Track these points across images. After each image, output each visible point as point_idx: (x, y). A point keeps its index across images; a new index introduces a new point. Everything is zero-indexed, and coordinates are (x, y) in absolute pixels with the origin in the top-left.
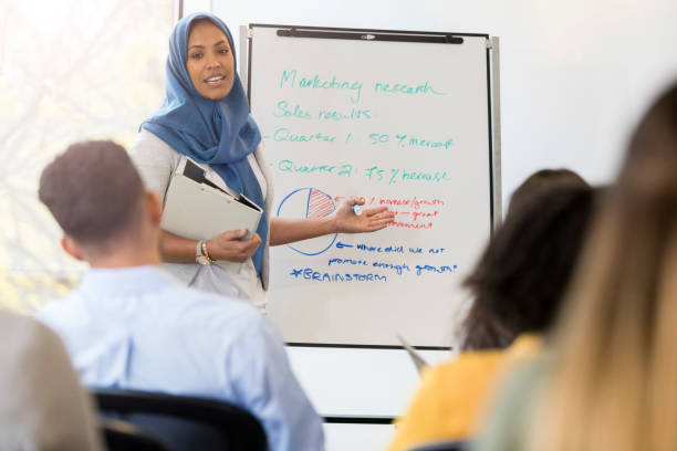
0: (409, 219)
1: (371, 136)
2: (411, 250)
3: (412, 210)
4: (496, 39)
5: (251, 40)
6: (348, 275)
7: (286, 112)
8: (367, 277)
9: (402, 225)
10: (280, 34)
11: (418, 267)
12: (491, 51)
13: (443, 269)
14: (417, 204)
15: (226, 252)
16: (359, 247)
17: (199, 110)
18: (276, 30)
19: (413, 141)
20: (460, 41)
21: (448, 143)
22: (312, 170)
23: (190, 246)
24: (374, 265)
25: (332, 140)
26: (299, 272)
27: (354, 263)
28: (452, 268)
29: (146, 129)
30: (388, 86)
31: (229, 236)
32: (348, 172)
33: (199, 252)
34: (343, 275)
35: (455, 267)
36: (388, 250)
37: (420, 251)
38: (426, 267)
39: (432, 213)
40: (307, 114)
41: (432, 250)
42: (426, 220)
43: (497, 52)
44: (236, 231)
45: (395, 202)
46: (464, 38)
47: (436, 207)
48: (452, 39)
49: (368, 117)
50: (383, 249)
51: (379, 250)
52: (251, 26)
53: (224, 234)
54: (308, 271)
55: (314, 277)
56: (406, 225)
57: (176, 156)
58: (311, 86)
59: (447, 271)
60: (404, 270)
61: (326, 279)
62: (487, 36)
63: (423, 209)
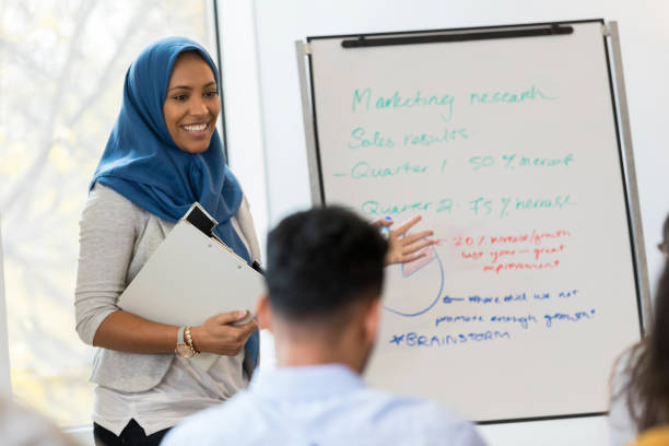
0: (529, 258)
1: (472, 160)
2: (537, 297)
3: (533, 246)
4: (614, 24)
5: (310, 57)
6: (461, 336)
7: (364, 142)
8: (486, 336)
9: (521, 266)
10: (346, 45)
11: (547, 317)
12: (609, 39)
13: (578, 316)
14: (538, 238)
15: (214, 340)
16: (471, 299)
17: (172, 161)
18: (341, 40)
19: (524, 160)
20: (569, 31)
21: (568, 160)
22: (404, 209)
23: (169, 334)
24: (493, 319)
25: (424, 170)
26: (401, 338)
27: (468, 320)
28: (589, 313)
29: (103, 183)
30: (485, 96)
31: (223, 319)
32: (449, 207)
33: (180, 340)
34: (455, 335)
35: (593, 312)
36: (508, 299)
37: (547, 296)
38: (556, 316)
39: (557, 247)
40: (389, 141)
41: (562, 294)
42: (552, 257)
43: (616, 40)
44: (233, 313)
45: (510, 239)
46: (573, 26)
47: (562, 240)
48: (559, 29)
49: (466, 137)
50: (501, 299)
51: (496, 300)
52: (309, 39)
53: (217, 316)
54: (411, 336)
55: (420, 343)
56: (527, 266)
57: (142, 217)
58: (392, 105)
59: (583, 318)
60: (530, 323)
61: (435, 342)
62: (602, 21)
63: (546, 243)
